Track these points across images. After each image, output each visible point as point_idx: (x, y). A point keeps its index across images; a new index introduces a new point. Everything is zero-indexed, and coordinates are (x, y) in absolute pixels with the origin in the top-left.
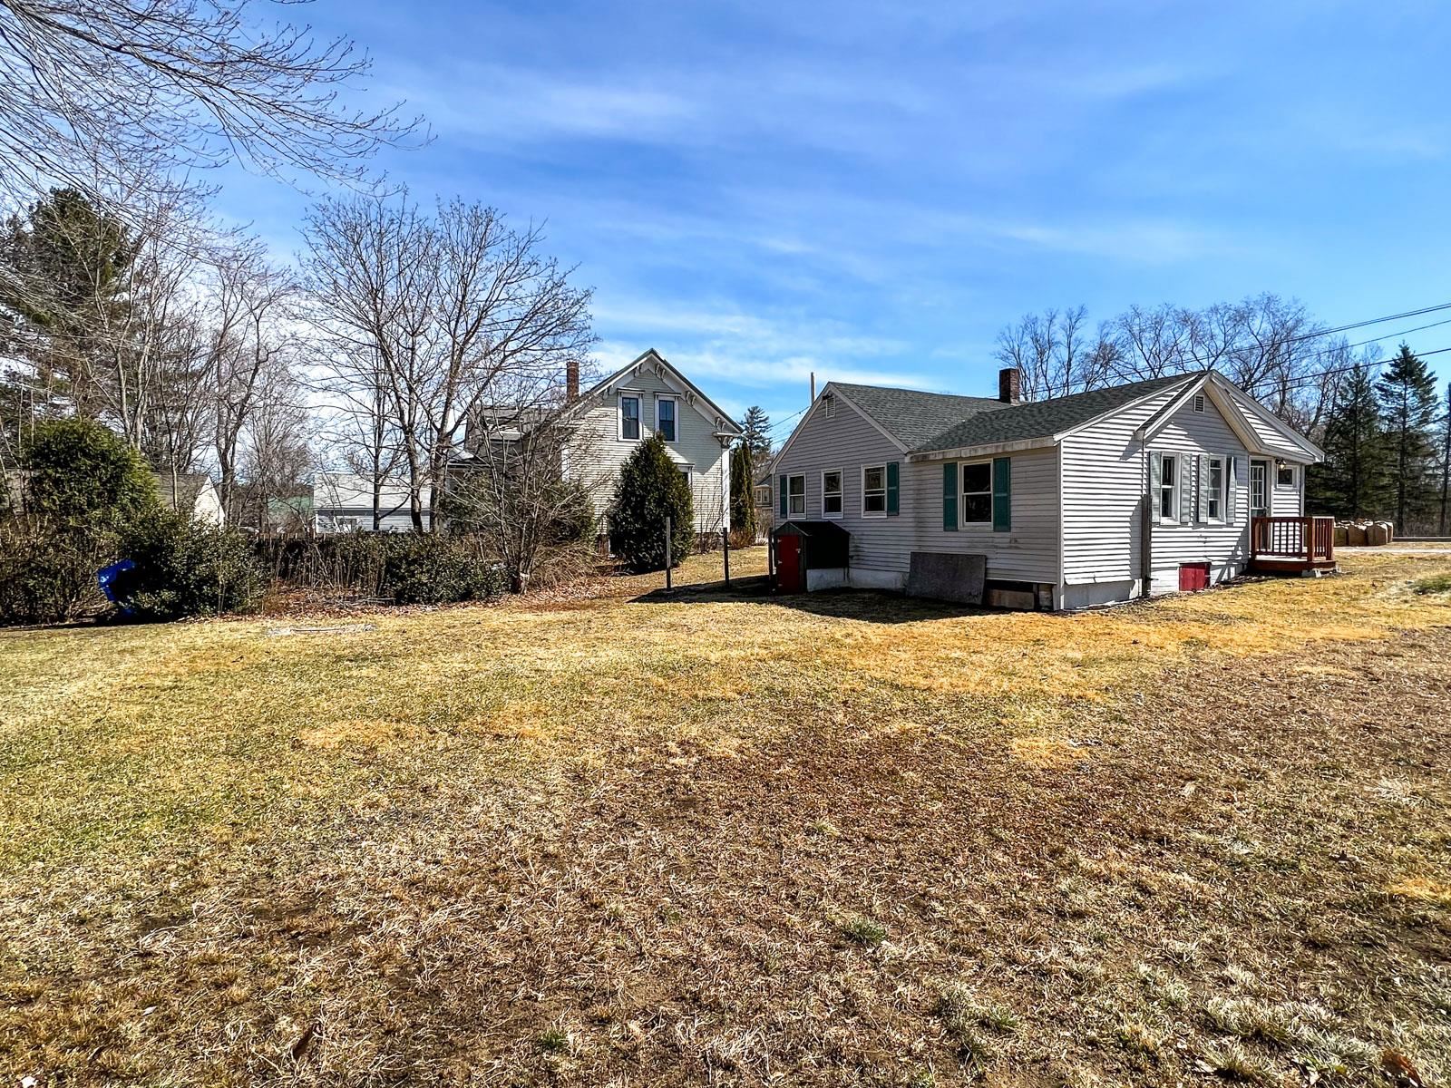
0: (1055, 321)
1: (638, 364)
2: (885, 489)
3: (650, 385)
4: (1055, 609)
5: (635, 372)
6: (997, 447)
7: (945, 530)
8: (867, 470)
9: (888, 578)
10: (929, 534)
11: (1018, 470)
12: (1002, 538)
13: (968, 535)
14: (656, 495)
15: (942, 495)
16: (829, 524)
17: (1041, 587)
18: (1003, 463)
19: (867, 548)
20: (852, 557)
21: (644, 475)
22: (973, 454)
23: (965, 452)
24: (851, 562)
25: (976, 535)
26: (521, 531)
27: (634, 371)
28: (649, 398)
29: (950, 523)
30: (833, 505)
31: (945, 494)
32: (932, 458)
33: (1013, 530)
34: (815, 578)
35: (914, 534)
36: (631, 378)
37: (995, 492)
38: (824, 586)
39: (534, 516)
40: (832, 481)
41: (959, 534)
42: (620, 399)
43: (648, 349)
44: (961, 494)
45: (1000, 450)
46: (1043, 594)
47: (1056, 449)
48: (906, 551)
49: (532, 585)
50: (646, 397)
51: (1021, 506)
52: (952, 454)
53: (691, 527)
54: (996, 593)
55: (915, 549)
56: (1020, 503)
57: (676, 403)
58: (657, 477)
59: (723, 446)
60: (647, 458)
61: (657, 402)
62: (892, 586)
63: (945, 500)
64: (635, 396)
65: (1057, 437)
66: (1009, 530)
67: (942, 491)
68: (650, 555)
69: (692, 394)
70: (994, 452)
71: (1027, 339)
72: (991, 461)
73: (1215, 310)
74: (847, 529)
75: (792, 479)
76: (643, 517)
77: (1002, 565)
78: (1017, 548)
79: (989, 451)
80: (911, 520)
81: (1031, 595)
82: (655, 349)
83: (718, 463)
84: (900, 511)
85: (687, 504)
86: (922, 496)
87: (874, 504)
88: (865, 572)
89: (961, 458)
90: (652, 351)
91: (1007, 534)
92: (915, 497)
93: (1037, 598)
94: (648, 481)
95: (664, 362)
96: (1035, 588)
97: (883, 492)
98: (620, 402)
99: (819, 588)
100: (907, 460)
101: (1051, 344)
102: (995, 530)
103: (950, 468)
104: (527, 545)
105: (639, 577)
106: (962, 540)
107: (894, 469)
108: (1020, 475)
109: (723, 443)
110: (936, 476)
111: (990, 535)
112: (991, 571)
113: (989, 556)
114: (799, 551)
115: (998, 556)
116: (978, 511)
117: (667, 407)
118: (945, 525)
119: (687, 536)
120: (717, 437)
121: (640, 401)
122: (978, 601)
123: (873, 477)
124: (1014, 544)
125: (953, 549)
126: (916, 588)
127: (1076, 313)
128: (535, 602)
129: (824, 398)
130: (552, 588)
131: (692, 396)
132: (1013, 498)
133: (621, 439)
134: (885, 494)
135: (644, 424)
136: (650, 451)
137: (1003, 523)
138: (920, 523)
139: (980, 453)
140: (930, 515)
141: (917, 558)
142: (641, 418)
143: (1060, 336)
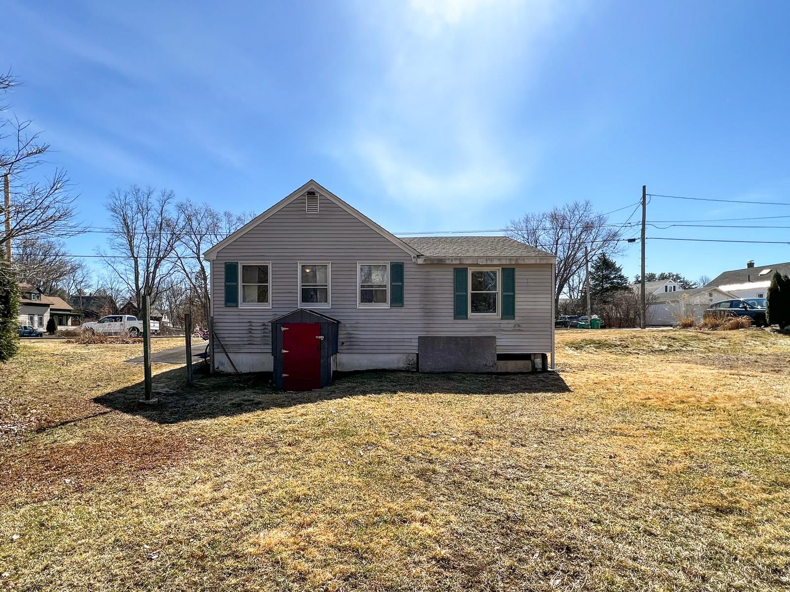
2: (388, 284)
6: (511, 260)
7: (454, 319)
8: (364, 267)
9: (390, 360)
10: (438, 322)
11: (521, 277)
12: (508, 324)
13: (477, 322)
15: (452, 292)
17: (535, 356)
18: (509, 271)
19: (363, 335)
20: (343, 344)
22: (489, 263)
23: (482, 261)
24: (340, 347)
25: (484, 322)
29: (460, 313)
31: (456, 291)
32: (447, 262)
33: (516, 318)
35: (420, 322)
37: (501, 291)
41: (469, 322)
44: (470, 291)
45: (507, 263)
46: (538, 361)
48: (412, 335)
51: (523, 302)
52: (468, 261)
54: (503, 363)
55: (424, 334)
56: (522, 300)
62: (394, 366)
66: (514, 319)
67: (453, 289)
70: (502, 263)
72: (498, 270)
75: (246, 267)
77: (508, 343)
78: (519, 330)
80: (418, 310)
81: (529, 362)
84: (405, 303)
86: (430, 292)
88: (359, 356)
89: (471, 265)
91: (512, 321)
92: (422, 292)
93: (533, 364)
96: (532, 357)
97: (385, 286)
102: (501, 319)
103: (461, 271)
106: (473, 326)
107: (398, 269)
108: (522, 281)
110: (446, 277)
111: (498, 322)
112: (498, 348)
113: (496, 337)
114: (322, 338)
115: (503, 337)
118: (455, 313)
124: (518, 328)
125: (462, 333)
129: (306, 194)
132: (516, 296)
134: (388, 289)
137: (509, 313)
138: (428, 313)
139: (496, 262)
141: (426, 342)
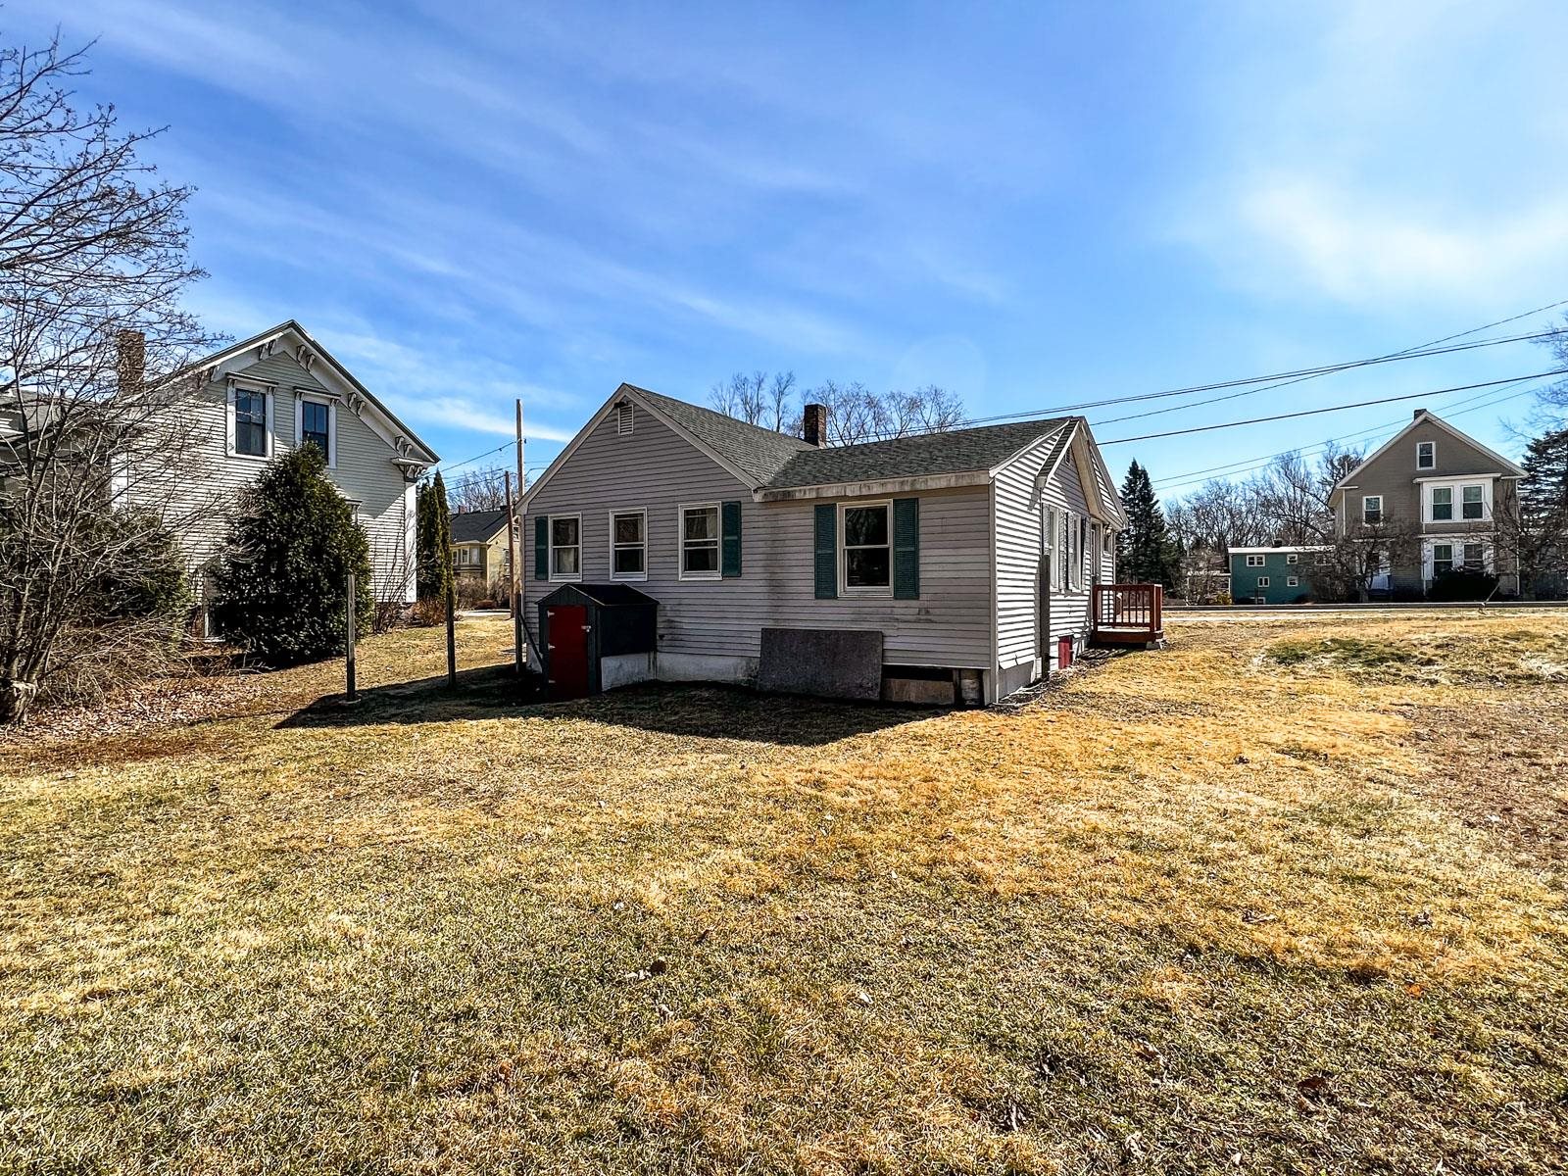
0: (763, 385)
1: (267, 340)
2: (719, 539)
3: (288, 375)
4: (986, 702)
5: (261, 351)
6: (902, 483)
7: (817, 598)
8: (687, 512)
9: (726, 667)
10: (791, 603)
11: (929, 515)
12: (906, 608)
13: (854, 604)
14: (308, 540)
15: (812, 549)
16: (623, 590)
17: (963, 675)
18: (908, 506)
19: (687, 624)
20: (662, 636)
21: (284, 510)
22: (865, 492)
23: (852, 489)
24: (659, 643)
25: (864, 604)
26: (19, 599)
27: (259, 350)
28: (285, 397)
29: (825, 588)
30: (629, 560)
31: (817, 546)
32: (798, 496)
33: (923, 597)
34: (614, 669)
35: (766, 603)
36: (253, 360)
37: (896, 545)
38: (624, 682)
39: (53, 569)
40: (628, 527)
41: (840, 603)
42: (231, 390)
43: (284, 320)
44: (841, 545)
45: (907, 488)
46: (968, 683)
47: (988, 489)
48: (752, 629)
49: (41, 701)
50: (280, 393)
51: (936, 564)
52: (831, 491)
53: (367, 594)
54: (895, 683)
55: (770, 624)
56: (934, 560)
57: (333, 409)
58: (309, 514)
59: (406, 479)
60: (290, 481)
61: (299, 404)
62: (730, 677)
63: (817, 556)
64: (263, 391)
65: (992, 473)
66: (918, 598)
67: (812, 543)
68: (296, 638)
69: (359, 400)
70: (897, 490)
71: (737, 400)
72: (889, 504)
73: (893, 396)
74: (653, 597)
75: (556, 523)
76: (281, 574)
77: (906, 645)
78: (931, 621)
79: (890, 489)
80: (761, 583)
81: (949, 685)
82: (298, 321)
83: (400, 500)
84: (743, 570)
85: (361, 557)
86: (779, 550)
87: (698, 560)
88: (685, 658)
89: (845, 498)
90: (293, 325)
91: (914, 603)
92: (768, 550)
93: (958, 690)
94: (293, 518)
95: (314, 344)
96: (955, 676)
97: (716, 543)
98: (231, 396)
99: (617, 684)
100: (758, 498)
101: (759, 408)
102: (896, 598)
103: (824, 512)
104: (33, 625)
105: (276, 676)
106: (844, 610)
107: (732, 514)
108: (934, 523)
109: (407, 475)
110: (802, 523)
111: (888, 603)
112: (888, 654)
113: (886, 632)
114: (588, 628)
115: (899, 632)
116: (868, 570)
117: (315, 416)
118: (818, 589)
119: (361, 607)
120: (398, 465)
121: (270, 398)
122: (875, 696)
123: (696, 522)
124: (925, 617)
125: (829, 624)
126: (771, 681)
127: (785, 379)
128: (51, 739)
129: (617, 406)
130: (91, 704)
131: (358, 402)
132: (922, 553)
133: (232, 453)
134: (719, 548)
135: (276, 433)
136: (296, 471)
137: (909, 587)
138: (776, 587)
139: (876, 490)
140: (796, 576)
141: (773, 639)
142: (269, 425)
143: (769, 401)
